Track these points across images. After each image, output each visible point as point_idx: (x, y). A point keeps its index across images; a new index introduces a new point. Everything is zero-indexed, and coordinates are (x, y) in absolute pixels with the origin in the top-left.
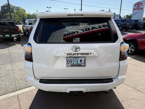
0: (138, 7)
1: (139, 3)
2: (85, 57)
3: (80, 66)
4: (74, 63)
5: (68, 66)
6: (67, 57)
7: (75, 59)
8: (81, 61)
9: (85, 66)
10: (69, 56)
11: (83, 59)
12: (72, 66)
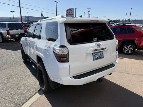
0: (70, 13)
1: (69, 10)
2: (102, 51)
3: (101, 58)
4: (98, 57)
5: (95, 60)
6: (93, 53)
7: (97, 54)
8: (101, 54)
9: (103, 58)
10: (94, 52)
11: (102, 53)
12: (97, 59)
